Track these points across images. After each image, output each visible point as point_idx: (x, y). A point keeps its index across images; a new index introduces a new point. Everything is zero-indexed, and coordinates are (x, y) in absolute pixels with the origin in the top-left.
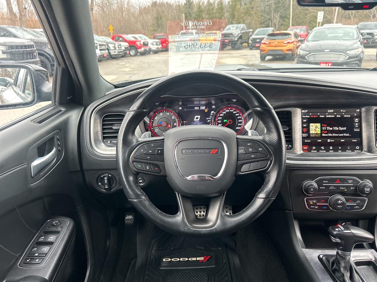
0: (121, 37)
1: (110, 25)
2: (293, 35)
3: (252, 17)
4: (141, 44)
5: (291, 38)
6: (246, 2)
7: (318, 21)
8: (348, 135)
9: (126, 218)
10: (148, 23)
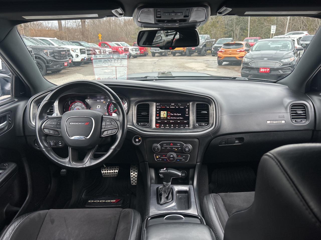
0: (106, 44)
1: (99, 33)
2: (244, 45)
3: (217, 29)
4: (122, 50)
5: (243, 47)
6: (212, 18)
7: (272, 33)
8: (182, 118)
9: (62, 171)
10: (130, 32)
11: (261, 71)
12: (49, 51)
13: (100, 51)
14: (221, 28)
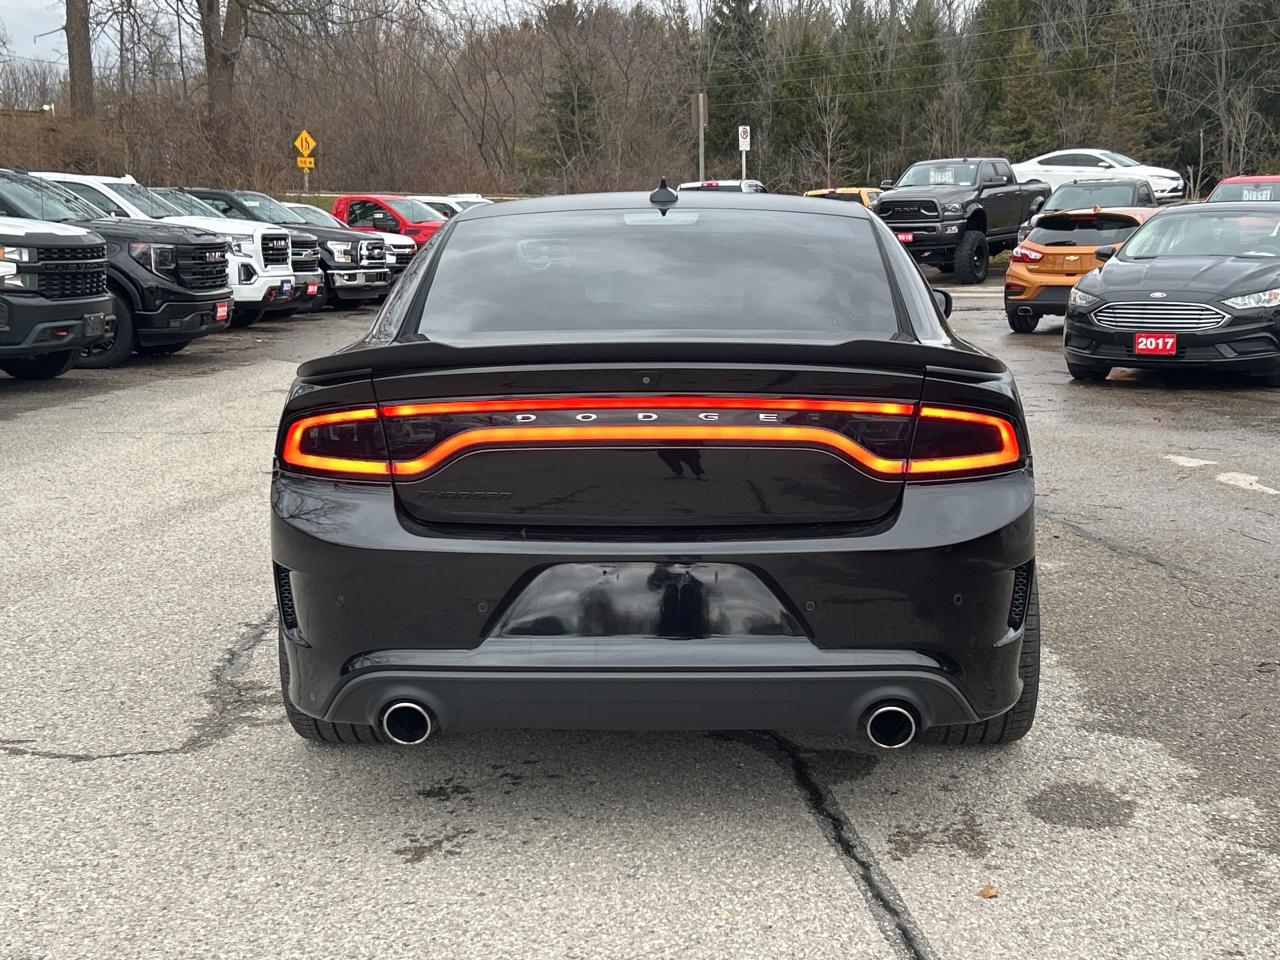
1: (300, 130)
10: (509, 124)
11: (1141, 346)
12: (155, 249)
13: (354, 248)
14: (1126, 97)
